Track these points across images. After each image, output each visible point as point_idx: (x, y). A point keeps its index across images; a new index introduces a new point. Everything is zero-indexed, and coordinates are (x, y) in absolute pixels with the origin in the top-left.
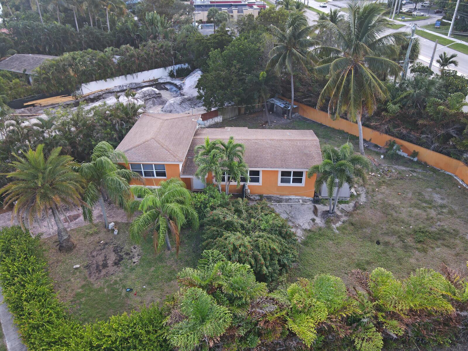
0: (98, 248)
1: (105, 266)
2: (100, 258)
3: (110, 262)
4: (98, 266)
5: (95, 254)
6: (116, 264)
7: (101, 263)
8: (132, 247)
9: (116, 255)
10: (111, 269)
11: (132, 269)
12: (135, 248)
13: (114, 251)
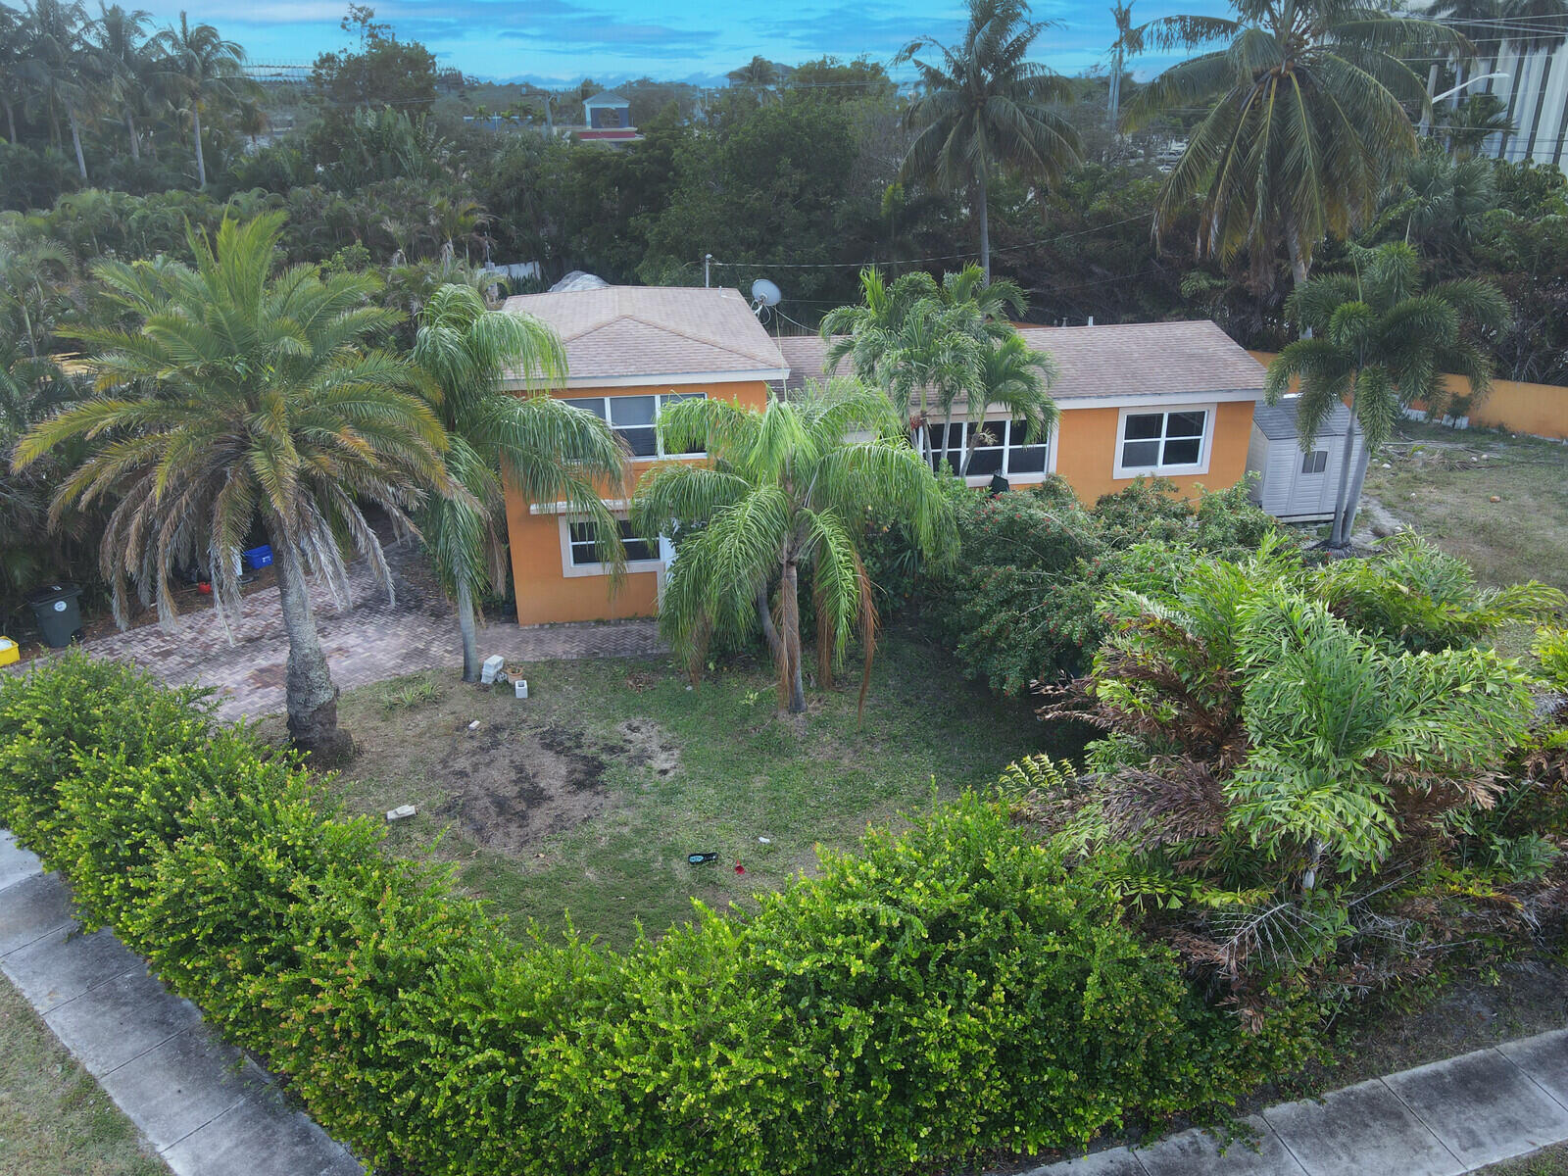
0: (466, 744)
1: (535, 796)
2: (498, 776)
3: (551, 784)
4: (500, 804)
6: (582, 784)
7: (509, 791)
8: (621, 727)
9: (562, 757)
10: (571, 803)
11: (670, 792)
12: (634, 730)
13: (549, 747)
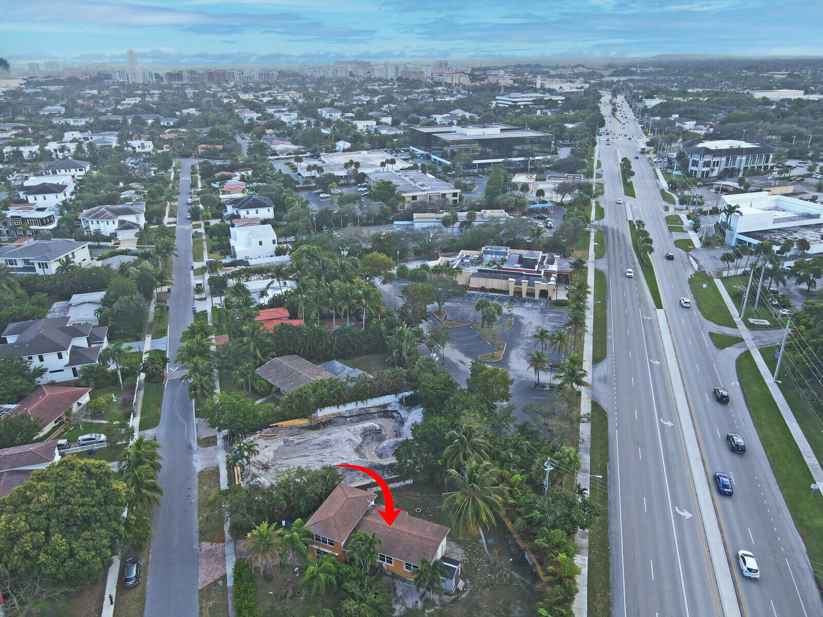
0: (285, 584)
1: (285, 597)
2: (284, 591)
3: (288, 596)
4: (281, 596)
5: (282, 587)
6: (291, 598)
7: (283, 595)
8: (303, 589)
9: (293, 591)
10: (288, 600)
11: (298, 604)
13: (293, 588)
